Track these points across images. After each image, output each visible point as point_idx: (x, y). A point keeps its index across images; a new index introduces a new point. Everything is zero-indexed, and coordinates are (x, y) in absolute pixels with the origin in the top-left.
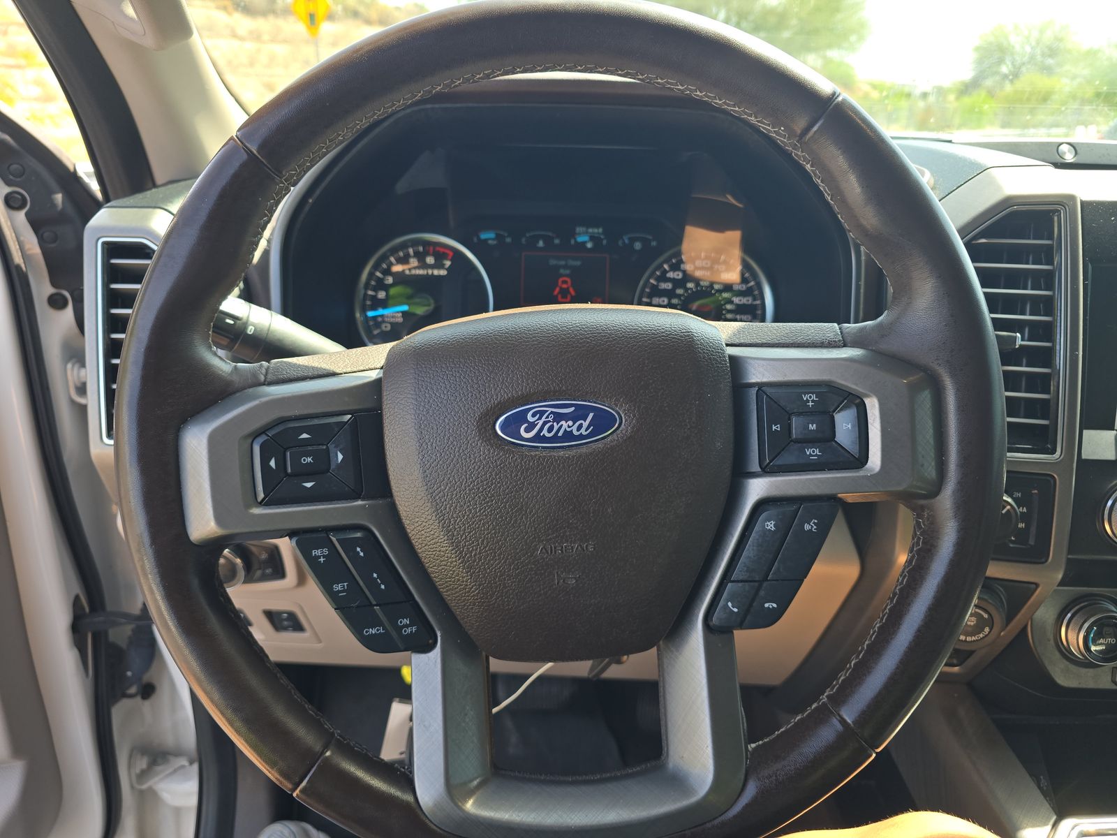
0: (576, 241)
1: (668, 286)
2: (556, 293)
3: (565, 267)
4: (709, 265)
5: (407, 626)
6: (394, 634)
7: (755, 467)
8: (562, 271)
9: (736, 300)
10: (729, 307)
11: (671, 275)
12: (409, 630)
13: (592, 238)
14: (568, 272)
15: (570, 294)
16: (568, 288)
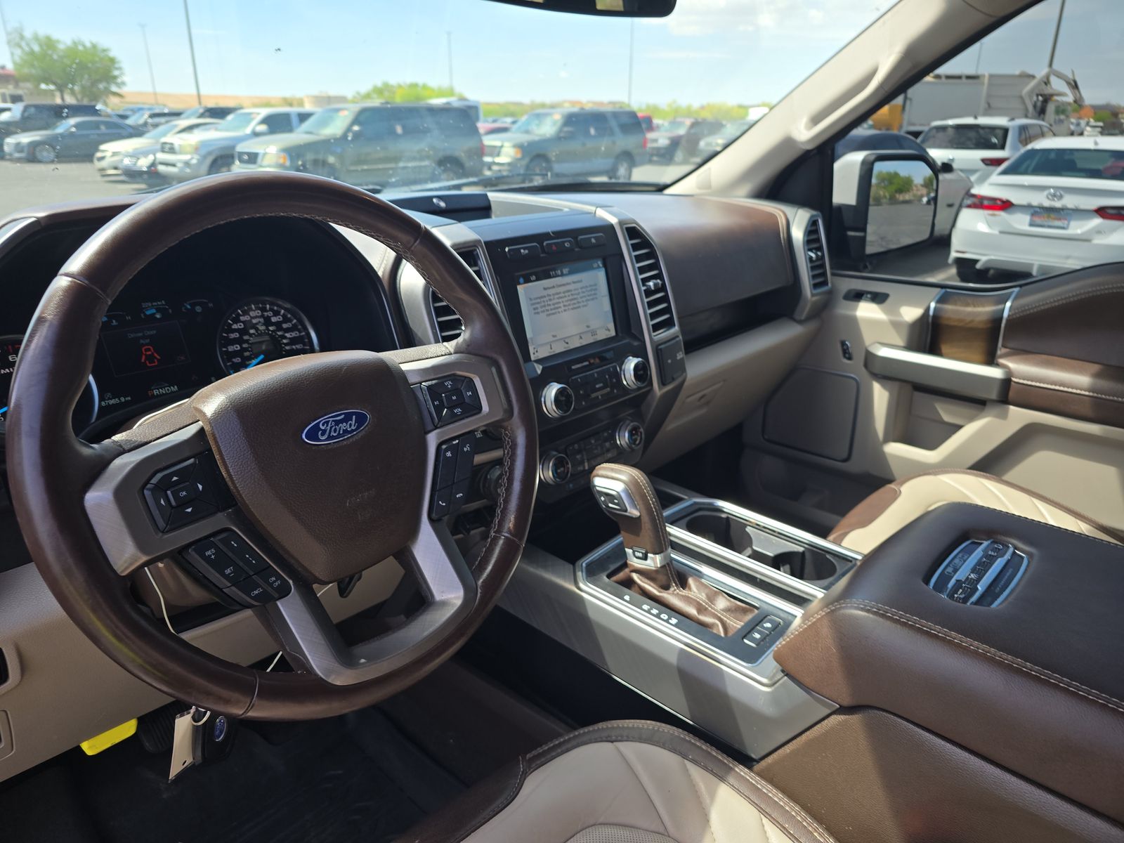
0: (145, 315)
1: (236, 335)
2: (143, 360)
3: (144, 337)
4: (260, 314)
5: (275, 581)
6: (269, 589)
7: (430, 426)
8: (142, 341)
9: (288, 335)
10: (285, 341)
11: (235, 326)
12: (277, 584)
13: (158, 310)
14: (148, 341)
15: (157, 358)
16: (153, 354)
